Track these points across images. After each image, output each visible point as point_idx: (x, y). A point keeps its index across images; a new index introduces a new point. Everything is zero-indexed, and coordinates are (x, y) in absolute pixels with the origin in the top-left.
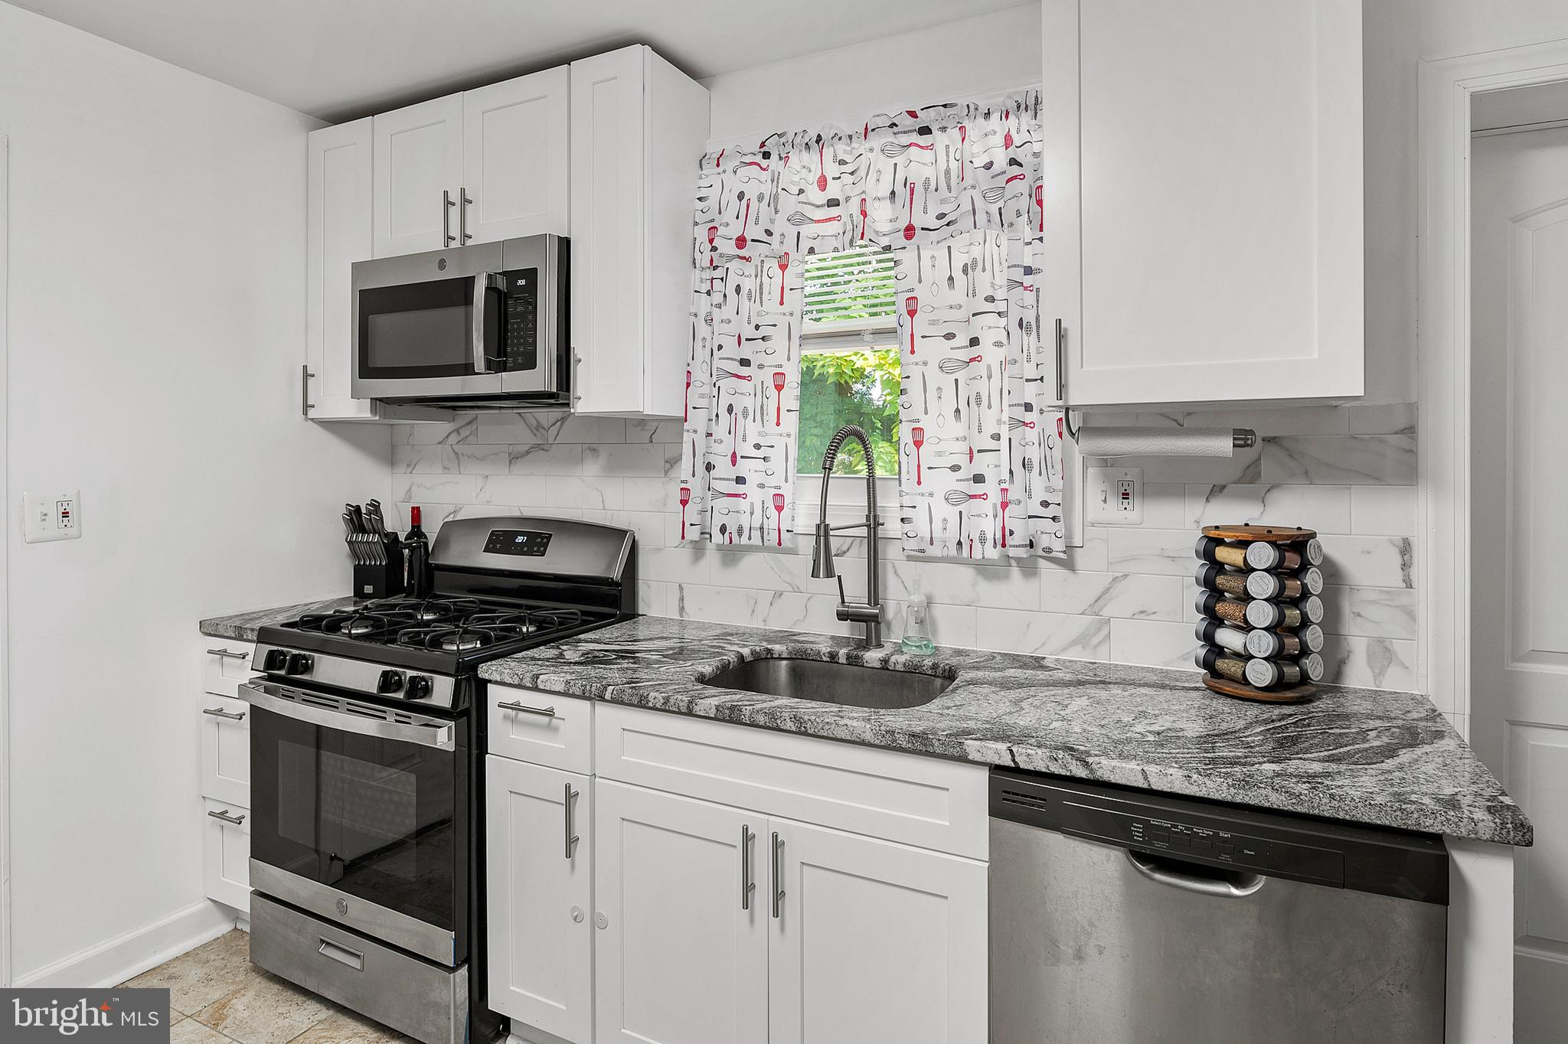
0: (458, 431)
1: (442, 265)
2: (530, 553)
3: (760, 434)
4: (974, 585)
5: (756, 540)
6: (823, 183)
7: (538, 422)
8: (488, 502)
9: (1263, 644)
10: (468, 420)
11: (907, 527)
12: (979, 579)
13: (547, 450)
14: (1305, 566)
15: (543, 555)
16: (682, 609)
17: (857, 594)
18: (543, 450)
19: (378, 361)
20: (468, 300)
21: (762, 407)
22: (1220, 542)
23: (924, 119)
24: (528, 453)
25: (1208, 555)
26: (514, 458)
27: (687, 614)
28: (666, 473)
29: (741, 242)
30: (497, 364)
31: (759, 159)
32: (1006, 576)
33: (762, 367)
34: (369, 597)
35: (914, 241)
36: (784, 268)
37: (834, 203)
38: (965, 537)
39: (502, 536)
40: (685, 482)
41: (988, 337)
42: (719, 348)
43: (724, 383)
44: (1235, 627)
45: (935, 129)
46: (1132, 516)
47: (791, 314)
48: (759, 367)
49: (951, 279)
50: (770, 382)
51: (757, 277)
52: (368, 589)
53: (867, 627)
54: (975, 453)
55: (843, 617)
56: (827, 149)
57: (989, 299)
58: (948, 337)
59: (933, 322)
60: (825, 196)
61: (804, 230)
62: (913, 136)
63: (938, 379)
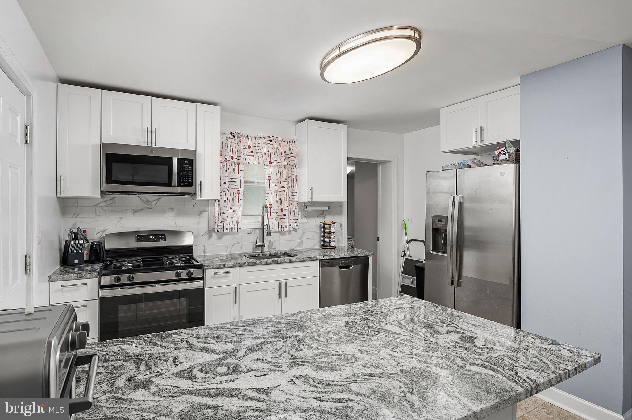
0: (105, 202)
1: (151, 151)
2: (158, 241)
3: (232, 205)
4: (279, 237)
5: (230, 231)
6: (249, 147)
7: (147, 200)
8: (122, 226)
10: (111, 198)
12: (280, 235)
13: (151, 209)
18: (150, 208)
19: (112, 179)
20: (171, 164)
21: (233, 198)
22: (325, 224)
23: (272, 139)
24: (142, 210)
26: (135, 212)
27: (206, 253)
28: (199, 215)
30: (179, 183)
31: (233, 137)
32: (285, 234)
33: (234, 188)
34: (77, 264)
35: (271, 165)
36: (239, 165)
37: (252, 152)
38: (280, 227)
39: (143, 236)
40: (216, 217)
41: (286, 187)
42: (225, 183)
43: (227, 192)
44: (328, 238)
45: (274, 141)
46: (306, 221)
47: (241, 176)
48: (232, 188)
49: (276, 173)
50: (236, 192)
51: (231, 166)
52: (77, 262)
53: (262, 249)
54: (284, 210)
55: (257, 246)
56: (250, 139)
57: (286, 179)
58: (276, 185)
59: (273, 182)
60: (251, 150)
61: (247, 158)
62: (269, 142)
63: (274, 194)
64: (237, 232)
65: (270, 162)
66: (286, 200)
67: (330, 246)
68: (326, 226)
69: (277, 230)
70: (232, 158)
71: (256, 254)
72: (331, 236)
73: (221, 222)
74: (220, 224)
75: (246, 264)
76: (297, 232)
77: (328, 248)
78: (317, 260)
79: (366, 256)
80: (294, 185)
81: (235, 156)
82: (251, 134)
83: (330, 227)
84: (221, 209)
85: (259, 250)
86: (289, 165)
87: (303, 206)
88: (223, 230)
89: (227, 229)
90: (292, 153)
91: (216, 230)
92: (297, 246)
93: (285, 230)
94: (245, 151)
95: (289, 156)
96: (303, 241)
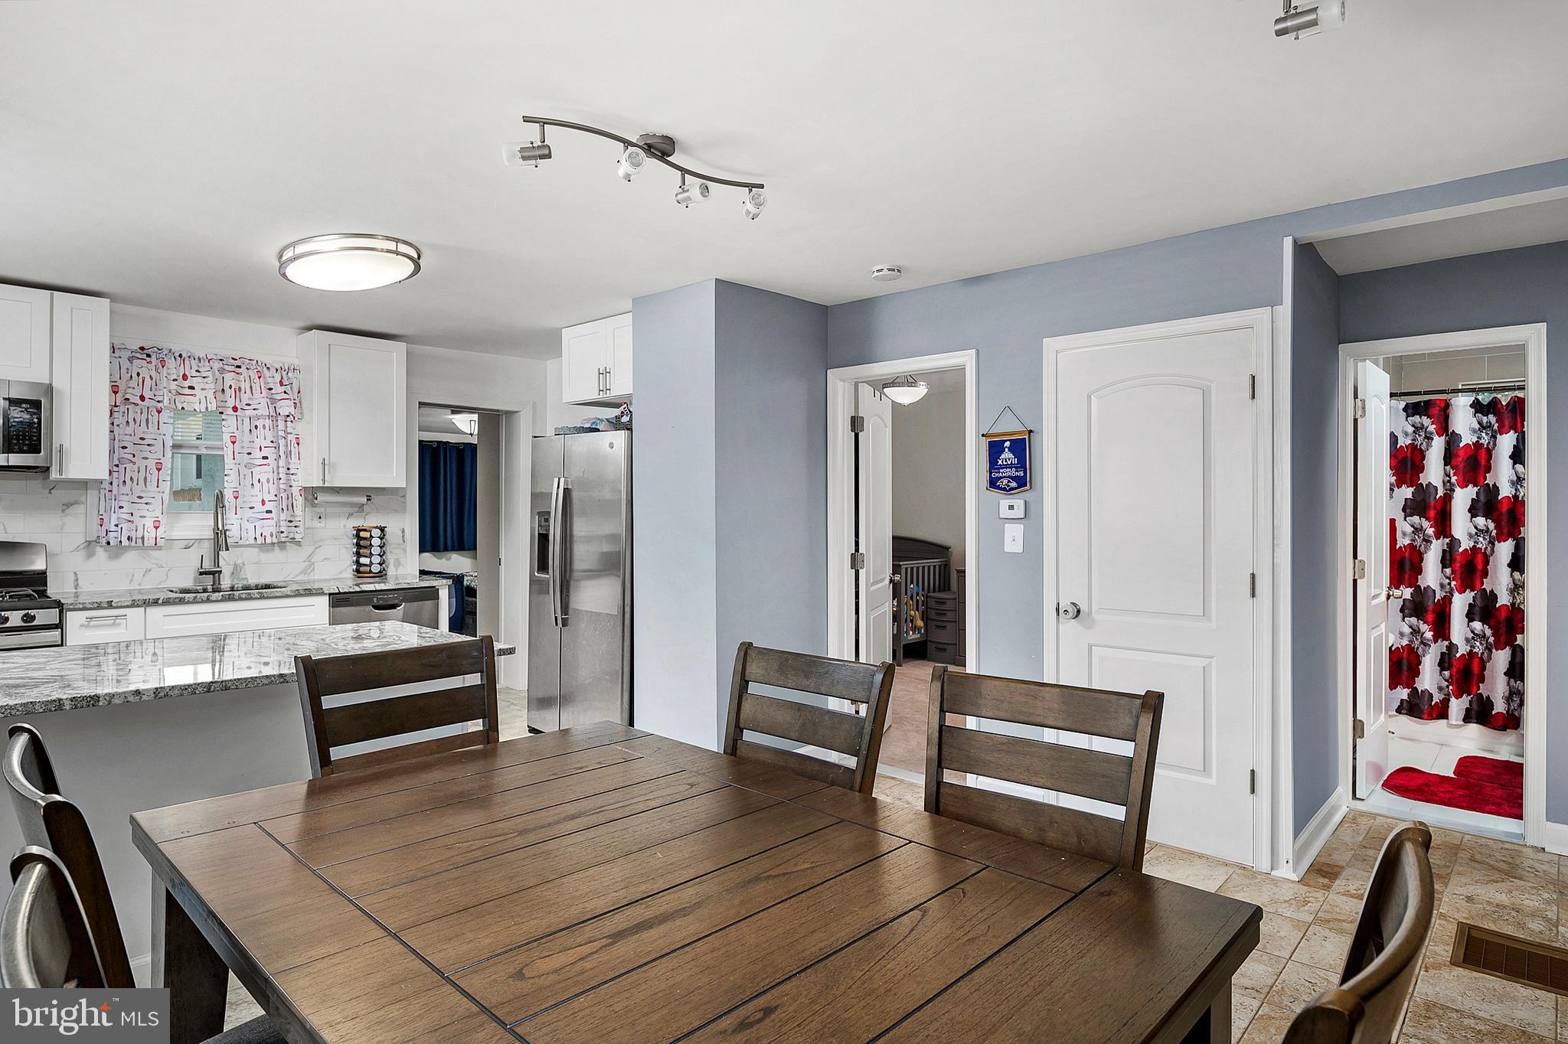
3: (142, 491)
6: (185, 378)
9: (377, 559)
11: (229, 533)
21: (145, 478)
22: (362, 530)
23: (239, 362)
25: (358, 536)
27: (80, 587)
28: (64, 511)
31: (145, 357)
32: (271, 550)
33: (146, 458)
35: (236, 414)
36: (159, 412)
37: (191, 388)
38: (258, 536)
40: (102, 515)
41: (272, 457)
42: (124, 448)
43: (129, 466)
44: (366, 557)
45: (243, 367)
46: (323, 525)
47: (164, 435)
48: (143, 458)
49: (250, 430)
50: (152, 466)
51: (141, 413)
53: (214, 577)
54: (267, 502)
55: (201, 574)
56: (187, 362)
57: (272, 442)
58: (249, 454)
59: (243, 447)
60: (187, 384)
61: (178, 398)
62: (233, 368)
63: (244, 471)
64: (156, 544)
65: (233, 408)
66: (271, 482)
67: (371, 572)
68: (362, 534)
69: (252, 541)
70: (142, 398)
71: (199, 588)
72: (373, 553)
73: (117, 525)
74: (113, 528)
75: (160, 601)
76: (300, 546)
77: (366, 575)
78: (323, 594)
79: (435, 587)
80: (291, 455)
81: (149, 394)
82: (188, 352)
83: (371, 536)
84: (115, 500)
85: (208, 581)
86: (279, 414)
87: (311, 494)
88: (121, 542)
89: (130, 539)
90: (285, 392)
91: (104, 541)
92: (301, 573)
93: (269, 541)
94: (173, 386)
95: (278, 397)
96: (314, 563)
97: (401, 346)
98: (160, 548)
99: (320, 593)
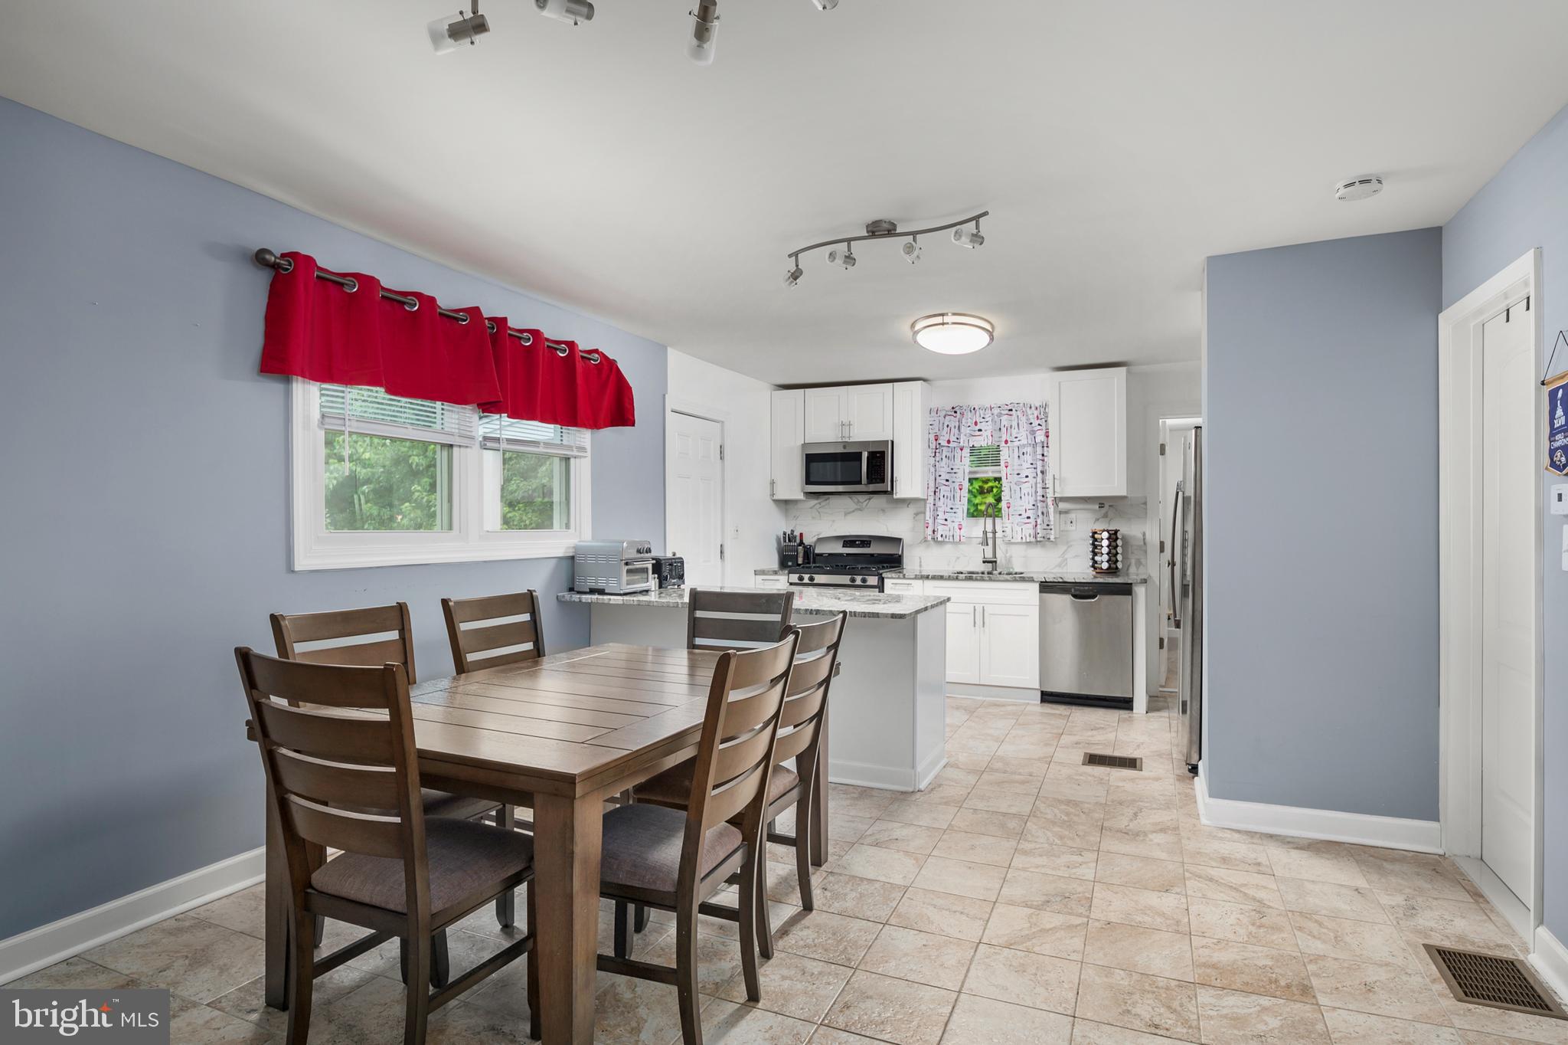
1: (845, 447)
2: (863, 547)
3: (953, 504)
5: (951, 540)
6: (976, 424)
9: (1105, 557)
11: (1004, 533)
14: (1117, 539)
15: (869, 547)
16: (920, 566)
17: (989, 555)
19: (812, 479)
20: (860, 460)
21: (953, 496)
22: (1096, 533)
24: (853, 511)
25: (1093, 537)
26: (846, 514)
27: (922, 567)
29: (949, 442)
30: (870, 481)
31: (953, 413)
32: (1036, 547)
33: (954, 482)
34: (790, 566)
35: (1009, 445)
36: (961, 449)
37: (980, 430)
38: (1023, 536)
39: (849, 542)
40: (928, 520)
42: (939, 476)
43: (942, 488)
44: (1100, 555)
45: (1014, 410)
47: (964, 464)
48: (952, 482)
49: (1018, 456)
50: (957, 488)
51: (950, 452)
52: (790, 564)
53: (992, 565)
54: (1028, 510)
55: (985, 562)
56: (978, 412)
57: (1032, 464)
58: (1018, 474)
59: (1013, 470)
60: (977, 428)
61: (971, 439)
62: (1007, 412)
63: (1014, 487)
64: (960, 541)
65: (1007, 441)
67: (1102, 569)
68: (1096, 536)
69: (1022, 541)
75: (930, 577)
76: (1056, 545)
78: (1036, 581)
79: (1130, 584)
80: (1043, 474)
81: (953, 439)
82: (979, 405)
84: (934, 511)
85: (989, 567)
87: (1060, 502)
89: (942, 536)
90: (1039, 425)
92: (1056, 566)
94: (968, 430)
95: (1036, 429)
96: (1066, 559)
97: (1123, 370)
98: (964, 543)
99: (1031, 580)
